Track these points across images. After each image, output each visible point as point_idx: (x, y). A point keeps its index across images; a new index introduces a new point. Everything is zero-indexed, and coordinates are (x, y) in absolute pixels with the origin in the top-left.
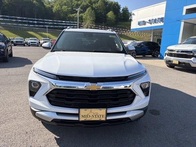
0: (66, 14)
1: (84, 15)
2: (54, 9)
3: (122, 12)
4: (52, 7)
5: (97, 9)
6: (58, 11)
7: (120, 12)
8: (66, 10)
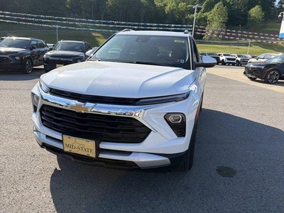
0: (183, 14)
1: (209, 15)
2: (167, 9)
3: (277, 7)
4: (165, 5)
5: (233, 5)
6: (172, 11)
7: (273, 7)
8: (183, 9)
